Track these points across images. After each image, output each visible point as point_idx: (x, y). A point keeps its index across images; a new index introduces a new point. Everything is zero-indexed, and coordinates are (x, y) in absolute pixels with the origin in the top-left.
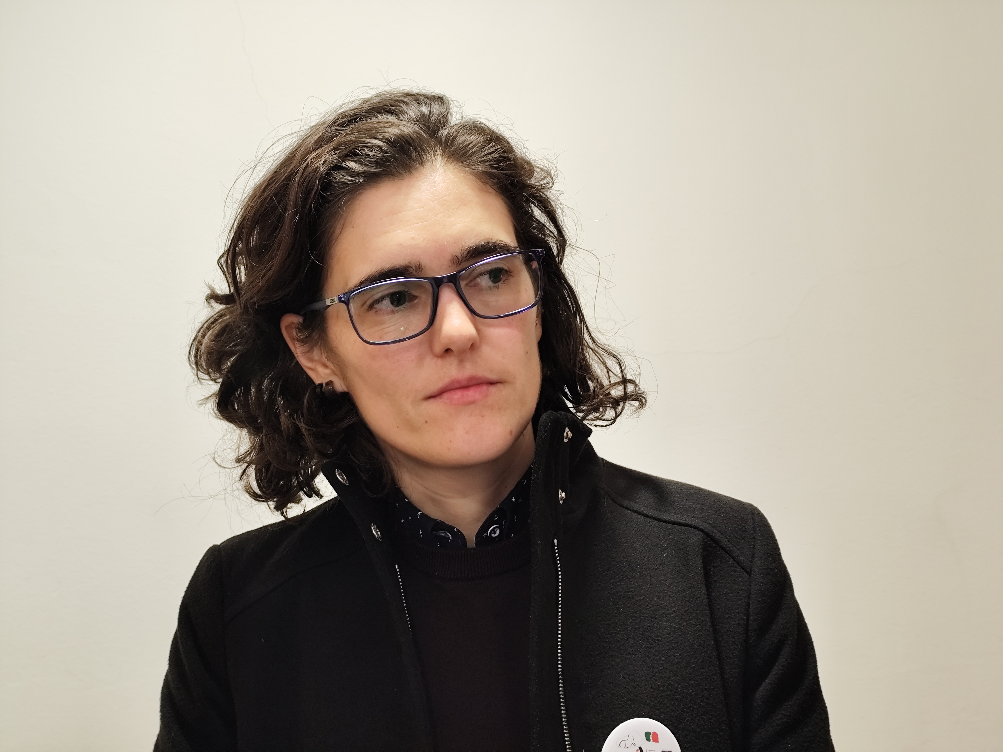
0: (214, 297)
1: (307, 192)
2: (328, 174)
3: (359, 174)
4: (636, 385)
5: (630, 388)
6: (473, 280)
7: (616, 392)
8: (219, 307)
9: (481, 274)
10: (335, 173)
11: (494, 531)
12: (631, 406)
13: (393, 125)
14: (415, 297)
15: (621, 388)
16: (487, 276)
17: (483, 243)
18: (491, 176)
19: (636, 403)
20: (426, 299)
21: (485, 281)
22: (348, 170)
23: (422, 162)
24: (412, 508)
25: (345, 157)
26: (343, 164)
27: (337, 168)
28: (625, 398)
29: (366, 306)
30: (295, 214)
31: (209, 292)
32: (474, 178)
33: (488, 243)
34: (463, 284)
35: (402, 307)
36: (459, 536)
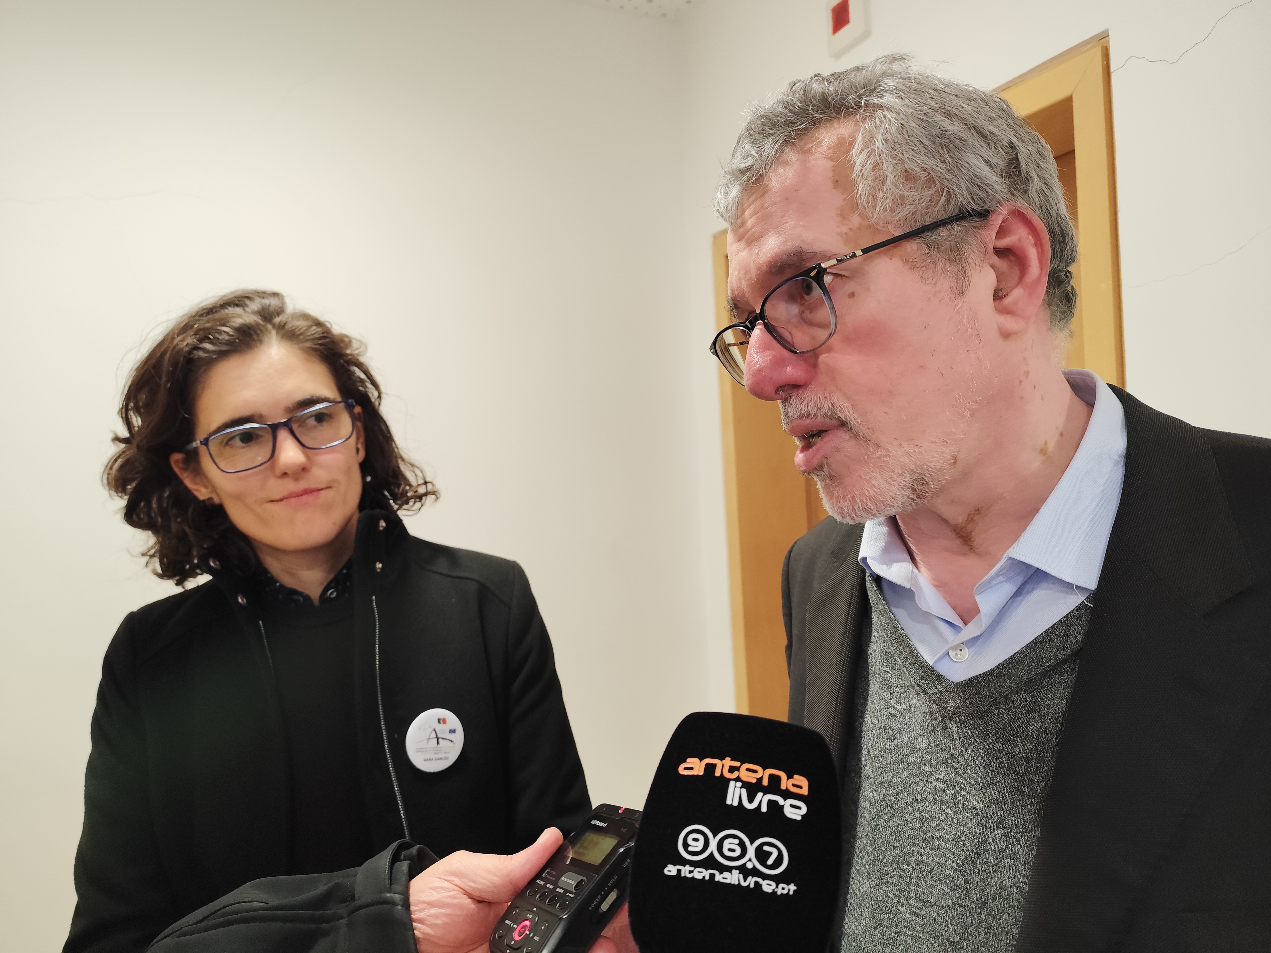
0: (117, 439)
1: (175, 364)
2: (190, 352)
3: (213, 352)
4: (433, 485)
5: (430, 487)
6: (302, 422)
7: (422, 490)
8: (123, 446)
9: (310, 417)
10: (195, 352)
11: (332, 593)
12: (430, 499)
13: (239, 316)
14: (261, 436)
15: (424, 486)
16: (313, 418)
17: (308, 397)
18: (315, 350)
19: (433, 497)
20: (269, 437)
21: (312, 422)
22: (205, 350)
23: (261, 341)
24: (273, 580)
25: (201, 341)
26: (201, 346)
27: (196, 348)
28: (426, 494)
29: (224, 443)
30: (167, 382)
31: (114, 436)
32: (301, 352)
33: (312, 397)
34: (295, 426)
35: (251, 444)
36: (307, 598)
